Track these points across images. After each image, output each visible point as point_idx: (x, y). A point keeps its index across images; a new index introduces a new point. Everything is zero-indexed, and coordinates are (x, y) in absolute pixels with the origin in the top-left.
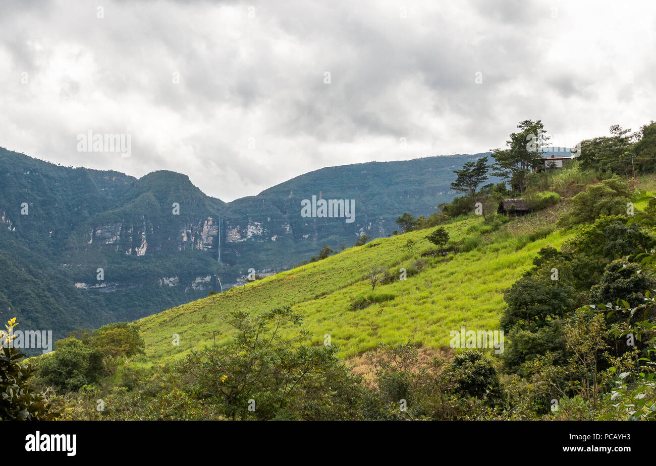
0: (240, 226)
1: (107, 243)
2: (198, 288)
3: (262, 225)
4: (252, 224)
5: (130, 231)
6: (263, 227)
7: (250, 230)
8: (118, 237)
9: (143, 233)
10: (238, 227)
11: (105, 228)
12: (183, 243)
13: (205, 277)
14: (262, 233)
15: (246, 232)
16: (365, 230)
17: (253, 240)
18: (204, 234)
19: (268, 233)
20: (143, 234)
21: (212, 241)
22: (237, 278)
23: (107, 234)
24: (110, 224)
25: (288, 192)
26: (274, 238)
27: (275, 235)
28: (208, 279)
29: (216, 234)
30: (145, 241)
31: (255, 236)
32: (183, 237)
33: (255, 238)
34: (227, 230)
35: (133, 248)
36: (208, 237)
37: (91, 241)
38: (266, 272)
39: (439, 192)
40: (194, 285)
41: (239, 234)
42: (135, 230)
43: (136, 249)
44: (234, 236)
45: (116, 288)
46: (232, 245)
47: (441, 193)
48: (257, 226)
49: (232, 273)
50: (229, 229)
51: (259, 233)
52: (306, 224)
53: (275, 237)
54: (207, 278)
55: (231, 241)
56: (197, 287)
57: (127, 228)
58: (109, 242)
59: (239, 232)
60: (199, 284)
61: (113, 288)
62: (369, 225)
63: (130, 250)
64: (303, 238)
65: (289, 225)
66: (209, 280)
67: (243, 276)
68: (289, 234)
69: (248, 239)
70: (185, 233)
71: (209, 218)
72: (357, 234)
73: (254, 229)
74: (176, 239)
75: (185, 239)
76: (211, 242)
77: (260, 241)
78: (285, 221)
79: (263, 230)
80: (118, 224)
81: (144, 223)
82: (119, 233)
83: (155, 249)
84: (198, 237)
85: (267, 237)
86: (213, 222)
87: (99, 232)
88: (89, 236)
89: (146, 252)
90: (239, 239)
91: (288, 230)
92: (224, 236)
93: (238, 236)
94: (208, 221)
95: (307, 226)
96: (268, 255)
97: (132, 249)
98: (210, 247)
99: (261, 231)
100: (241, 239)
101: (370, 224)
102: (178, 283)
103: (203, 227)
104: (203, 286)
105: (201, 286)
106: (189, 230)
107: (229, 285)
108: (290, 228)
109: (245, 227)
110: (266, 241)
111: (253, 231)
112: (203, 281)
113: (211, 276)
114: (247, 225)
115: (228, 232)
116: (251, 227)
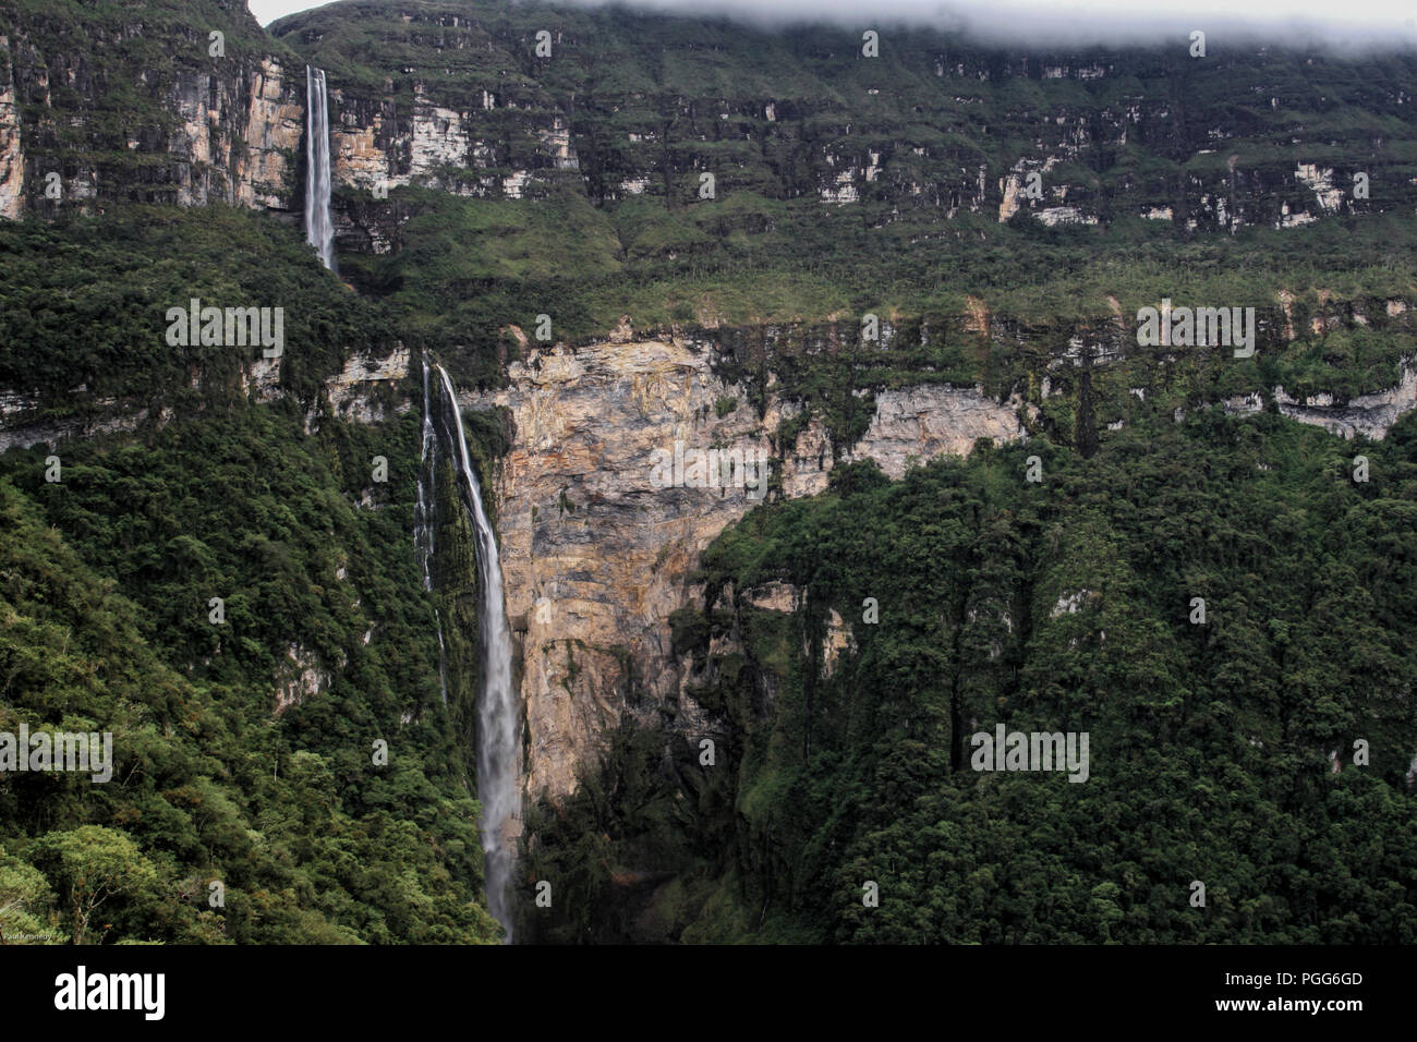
0: (384, 116)
2: (351, 410)
3: (464, 125)
4: (428, 114)
6: (468, 129)
7: (420, 140)
10: (378, 121)
12: (198, 172)
13: (386, 357)
14: (463, 157)
15: (407, 147)
16: (859, 182)
17: (433, 183)
18: (252, 133)
19: (488, 159)
21: (281, 173)
26: (514, 184)
27: (518, 170)
28: (395, 365)
29: (292, 144)
31: (444, 171)
32: (190, 140)
33: (444, 180)
34: (336, 131)
36: (266, 151)
38: (626, 341)
40: (335, 396)
41: (380, 154)
44: (364, 161)
46: (355, 199)
48: (446, 125)
50: (347, 129)
51: (453, 156)
52: (633, 138)
53: (518, 178)
54: (391, 360)
55: (350, 181)
56: (344, 406)
59: (377, 144)
60: (358, 389)
62: (870, 162)
64: (619, 193)
65: (566, 134)
66: (402, 373)
67: (535, 353)
68: (570, 172)
69: (414, 179)
70: (201, 120)
71: (267, 65)
72: (826, 193)
73: (434, 135)
74: (165, 150)
75: (201, 151)
76: (278, 178)
77: (459, 189)
78: (554, 116)
79: (471, 150)
84: (240, 149)
85: (487, 176)
86: (285, 86)
89: (22, 209)
90: (379, 174)
91: (564, 152)
93: (377, 163)
94: (266, 78)
95: (634, 146)
98: (274, 201)
99: (462, 148)
100: (388, 175)
101: (875, 157)
102: (275, 386)
103: (248, 102)
104: (372, 403)
105: (361, 400)
106: (213, 107)
107: (479, 396)
108: (570, 149)
109: (401, 123)
110: (482, 192)
111: (431, 146)
112: (376, 376)
113: (407, 352)
114: (409, 116)
115: (339, 142)
116: (424, 128)
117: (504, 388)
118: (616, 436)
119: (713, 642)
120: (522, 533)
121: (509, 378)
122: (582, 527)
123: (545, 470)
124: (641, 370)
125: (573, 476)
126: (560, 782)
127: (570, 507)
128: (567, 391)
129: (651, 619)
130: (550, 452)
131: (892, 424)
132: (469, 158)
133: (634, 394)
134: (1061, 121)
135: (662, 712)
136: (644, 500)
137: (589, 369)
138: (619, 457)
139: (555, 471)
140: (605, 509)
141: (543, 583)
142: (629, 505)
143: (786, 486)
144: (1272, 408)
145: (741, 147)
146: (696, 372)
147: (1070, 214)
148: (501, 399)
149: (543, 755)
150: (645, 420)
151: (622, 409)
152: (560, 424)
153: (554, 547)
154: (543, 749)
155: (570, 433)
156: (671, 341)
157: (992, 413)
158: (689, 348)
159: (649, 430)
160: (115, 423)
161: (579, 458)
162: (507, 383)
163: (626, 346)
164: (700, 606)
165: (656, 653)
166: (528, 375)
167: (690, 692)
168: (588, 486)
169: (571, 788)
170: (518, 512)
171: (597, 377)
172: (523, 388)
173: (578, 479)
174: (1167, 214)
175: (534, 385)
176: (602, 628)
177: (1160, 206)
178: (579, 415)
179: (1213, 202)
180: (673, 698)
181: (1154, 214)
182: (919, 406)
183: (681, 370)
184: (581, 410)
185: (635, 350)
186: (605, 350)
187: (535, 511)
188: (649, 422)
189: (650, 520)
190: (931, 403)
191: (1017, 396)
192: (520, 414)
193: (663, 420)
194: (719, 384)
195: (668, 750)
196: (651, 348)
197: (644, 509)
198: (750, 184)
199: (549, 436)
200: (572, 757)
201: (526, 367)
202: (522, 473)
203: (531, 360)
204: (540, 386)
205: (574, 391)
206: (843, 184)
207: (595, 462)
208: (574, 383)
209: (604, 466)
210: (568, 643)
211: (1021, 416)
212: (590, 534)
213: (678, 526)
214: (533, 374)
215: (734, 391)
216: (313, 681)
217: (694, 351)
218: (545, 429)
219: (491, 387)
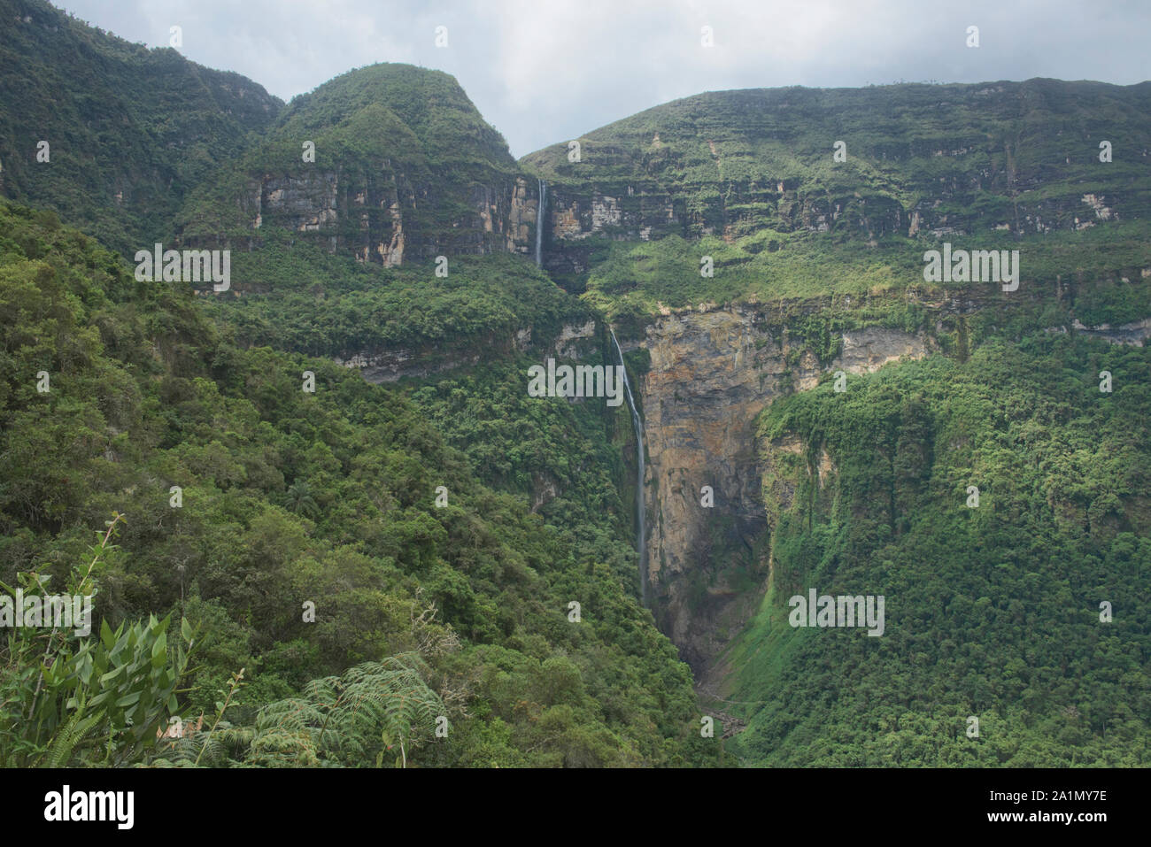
0: (578, 202)
1: (303, 229)
2: (566, 354)
3: (619, 205)
4: (600, 200)
5: (361, 199)
6: (621, 206)
7: (597, 213)
8: (333, 213)
9: (394, 206)
10: (575, 205)
11: (296, 187)
12: (486, 238)
13: (583, 325)
14: (619, 221)
15: (590, 216)
16: (828, 220)
17: (604, 235)
18: (513, 216)
19: (631, 221)
20: (395, 211)
21: (526, 235)
23: (302, 202)
24: (307, 174)
25: (648, 136)
26: (645, 234)
27: (648, 226)
28: (588, 329)
29: (532, 219)
30: (400, 227)
31: (608, 228)
32: (483, 221)
33: (609, 233)
34: (555, 213)
35: (374, 247)
36: (520, 224)
37: (259, 220)
38: (707, 312)
39: (937, 151)
41: (577, 222)
42: (374, 196)
43: (382, 250)
44: (569, 226)
45: (400, 369)
46: (564, 246)
47: (940, 153)
48: (610, 205)
49: (636, 315)
50: (560, 211)
51: (613, 220)
53: (648, 229)
54: (586, 327)
55: (562, 237)
57: (353, 191)
58: (310, 227)
59: (578, 216)
60: (572, 341)
61: (389, 372)
62: (835, 210)
63: (367, 250)
64: (700, 235)
65: (671, 206)
66: (592, 333)
67: (659, 320)
68: (674, 226)
69: (594, 234)
70: (487, 211)
71: (518, 180)
72: (812, 228)
73: (603, 211)
74: (471, 226)
75: (488, 226)
76: (526, 237)
77: (617, 238)
78: (665, 197)
79: (622, 217)
80: (329, 176)
81: (393, 178)
82: (333, 202)
83: (424, 250)
84: (507, 225)
85: (631, 230)
86: (528, 191)
87: (277, 195)
88: (252, 204)
89: (404, 260)
90: (577, 233)
91: (671, 215)
92: (549, 225)
93: (576, 227)
94: (518, 187)
96: (652, 269)
97: (371, 249)
98: (524, 249)
99: (618, 216)
100: (581, 232)
101: (838, 207)
102: (530, 342)
103: (510, 200)
104: (577, 350)
105: (572, 348)
106: (493, 204)
107: (631, 343)
108: (674, 213)
109: (586, 206)
110: (629, 238)
111: (602, 216)
112: (578, 336)
113: (594, 322)
114: (591, 202)
115: (556, 217)
116: (599, 207)
117: (644, 339)
118: (703, 362)
119: (757, 468)
120: (655, 413)
121: (646, 334)
122: (686, 410)
123: (666, 381)
124: (715, 326)
125: (681, 383)
127: (680, 399)
128: (676, 340)
129: (724, 457)
130: (669, 371)
131: (851, 350)
132: (621, 221)
133: (712, 339)
134: (942, 180)
135: (731, 505)
136: (721, 395)
137: (688, 327)
138: (705, 372)
139: (672, 381)
140: (699, 400)
141: (667, 440)
142: (711, 397)
143: (795, 385)
144: (1072, 332)
145: (764, 205)
146: (744, 327)
147: (950, 229)
148: (643, 345)
150: (718, 353)
151: (705, 347)
152: (673, 356)
153: (672, 421)
155: (679, 361)
156: (731, 311)
157: (909, 341)
158: (740, 314)
159: (720, 357)
160: (452, 364)
161: (684, 374)
162: (644, 336)
163: (708, 315)
164: (750, 450)
165: (726, 475)
166: (656, 332)
167: (746, 494)
168: (689, 388)
169: (685, 546)
170: (653, 403)
171: (691, 332)
172: (653, 339)
173: (683, 385)
174: (1007, 227)
175: (659, 337)
176: (699, 462)
177: (1002, 223)
178: (684, 351)
179: (1034, 220)
180: (737, 499)
181: (999, 228)
182: (867, 340)
183: (736, 326)
184: (684, 349)
185: (711, 317)
186: (697, 317)
187: (662, 402)
188: (720, 354)
189: (722, 405)
190: (874, 338)
191: (923, 332)
192: (653, 353)
193: (729, 352)
194: (757, 332)
195: (735, 525)
196: (719, 315)
197: (719, 399)
198: (771, 226)
199: (668, 363)
200: (685, 531)
201: (655, 328)
202: (655, 383)
203: (657, 324)
204: (662, 337)
205: (680, 339)
206: (822, 222)
207: (692, 375)
208: (680, 335)
209: (697, 379)
210: (681, 470)
211: (927, 343)
212: (691, 413)
213: (737, 407)
214: (658, 331)
215: (765, 337)
216: (552, 490)
217: (743, 315)
218: (666, 360)
219: (637, 339)
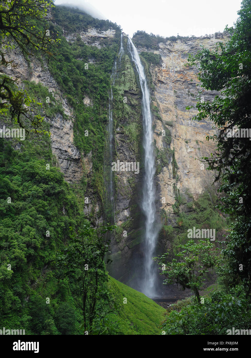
13: (106, 30)
22: (159, 42)
28: (110, 34)
54: (108, 32)
60: (94, 39)
66: (112, 36)
67: (169, 42)
104: (101, 44)
107: (147, 50)
112: (102, 36)
113: (114, 31)
121: (159, 47)
123: (178, 79)
124: (212, 47)
125: (191, 84)
126: (195, 189)
127: (192, 95)
128: (184, 55)
130: (179, 73)
137: (192, 48)
139: (184, 80)
141: (184, 120)
148: (156, 52)
149: (186, 177)
152: (182, 64)
154: (186, 175)
155: (187, 68)
156: (223, 37)
161: (192, 77)
162: (157, 49)
166: (167, 47)
168: (198, 87)
169: (200, 191)
170: (167, 89)
172: (166, 51)
173: (194, 85)
175: (170, 51)
187: (175, 92)
192: (163, 58)
199: (178, 67)
200: (199, 179)
201: (166, 45)
202: (168, 76)
203: (168, 43)
204: (173, 52)
208: (186, 52)
210: (197, 142)
214: (169, 47)
218: (176, 65)
219: (151, 49)
